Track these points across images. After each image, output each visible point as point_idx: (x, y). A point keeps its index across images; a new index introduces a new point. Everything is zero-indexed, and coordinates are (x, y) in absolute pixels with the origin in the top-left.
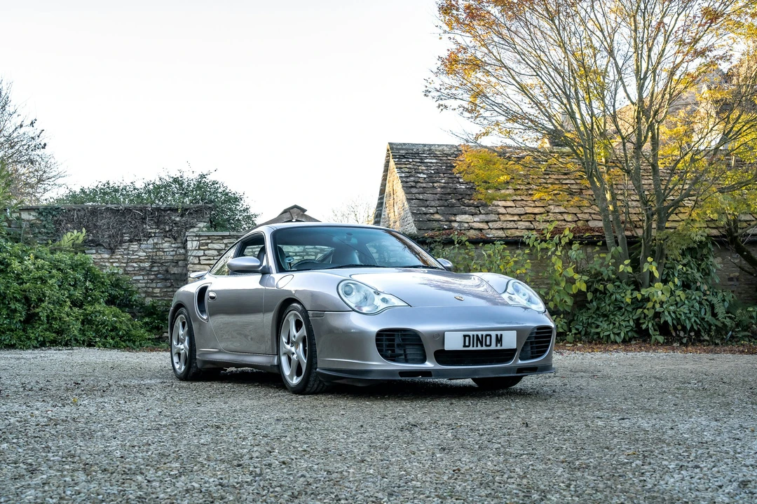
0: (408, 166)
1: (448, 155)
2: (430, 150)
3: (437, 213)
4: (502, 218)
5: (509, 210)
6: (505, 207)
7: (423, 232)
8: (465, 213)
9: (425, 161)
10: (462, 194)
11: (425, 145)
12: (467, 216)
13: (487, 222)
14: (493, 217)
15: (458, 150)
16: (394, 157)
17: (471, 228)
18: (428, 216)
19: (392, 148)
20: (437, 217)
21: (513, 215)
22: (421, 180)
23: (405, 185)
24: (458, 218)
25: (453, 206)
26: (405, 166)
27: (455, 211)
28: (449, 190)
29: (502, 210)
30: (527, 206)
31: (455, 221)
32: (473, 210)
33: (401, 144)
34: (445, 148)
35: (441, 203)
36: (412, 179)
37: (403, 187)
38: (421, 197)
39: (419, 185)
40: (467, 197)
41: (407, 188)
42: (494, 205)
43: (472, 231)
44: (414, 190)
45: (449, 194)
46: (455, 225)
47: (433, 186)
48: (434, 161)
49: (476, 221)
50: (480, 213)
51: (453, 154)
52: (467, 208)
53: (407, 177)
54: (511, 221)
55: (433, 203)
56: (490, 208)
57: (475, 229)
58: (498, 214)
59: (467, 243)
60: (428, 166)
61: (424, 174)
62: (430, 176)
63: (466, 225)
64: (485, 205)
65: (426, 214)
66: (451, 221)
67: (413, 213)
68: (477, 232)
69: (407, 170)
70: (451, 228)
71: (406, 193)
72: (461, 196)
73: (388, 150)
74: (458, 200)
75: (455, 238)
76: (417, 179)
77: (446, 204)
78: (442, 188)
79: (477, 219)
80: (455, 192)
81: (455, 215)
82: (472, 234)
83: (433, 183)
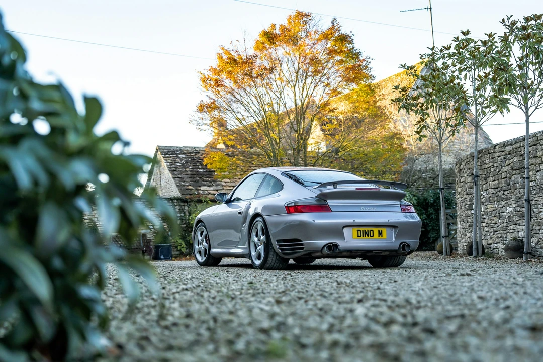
0: (170, 159)
1: (191, 153)
2: (180, 150)
3: (190, 185)
4: (225, 188)
5: (228, 184)
6: (225, 182)
7: (184, 195)
8: (205, 185)
9: (180, 156)
10: (201, 175)
11: (177, 147)
12: (206, 187)
13: (217, 190)
14: (220, 187)
15: (196, 150)
16: (162, 154)
17: (210, 194)
18: (185, 187)
19: (160, 149)
20: (190, 187)
21: (230, 186)
22: (178, 167)
23: (170, 170)
24: (202, 188)
25: (197, 181)
26: (168, 159)
27: (199, 184)
28: (194, 173)
29: (224, 184)
30: (236, 181)
31: (200, 190)
32: (209, 183)
33: (164, 147)
34: (189, 149)
35: (191, 180)
36: (174, 166)
37: (169, 170)
38: (180, 176)
39: (178, 170)
40: (205, 176)
41: (172, 171)
42: (219, 181)
43: (210, 195)
44: (176, 173)
45: (195, 175)
46: (201, 192)
47: (186, 171)
48: (184, 156)
49: (211, 190)
50: (213, 185)
51: (193, 152)
52: (205, 183)
53: (170, 165)
54: (229, 190)
55: (187, 180)
56: (217, 183)
57: (212, 194)
58: (222, 186)
59: (209, 202)
60: (181, 160)
61: (179, 163)
62: (183, 165)
63: (206, 192)
64: (215, 181)
65: (184, 186)
66: (198, 190)
67: (177, 185)
68: (213, 196)
69: (170, 161)
70: (199, 193)
71: (172, 174)
72: (201, 176)
73: (157, 150)
74: (200, 178)
75: (203, 199)
76: (176, 167)
77: (194, 180)
78: (191, 171)
79: (212, 188)
80: (198, 174)
81: (200, 186)
82: (210, 196)
83: (185, 168)
